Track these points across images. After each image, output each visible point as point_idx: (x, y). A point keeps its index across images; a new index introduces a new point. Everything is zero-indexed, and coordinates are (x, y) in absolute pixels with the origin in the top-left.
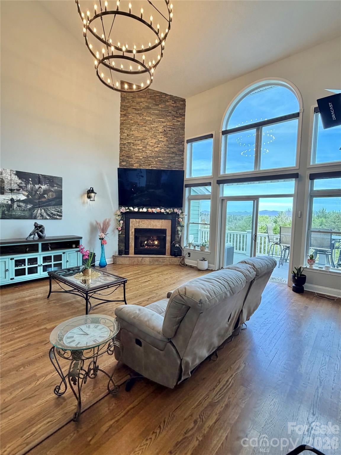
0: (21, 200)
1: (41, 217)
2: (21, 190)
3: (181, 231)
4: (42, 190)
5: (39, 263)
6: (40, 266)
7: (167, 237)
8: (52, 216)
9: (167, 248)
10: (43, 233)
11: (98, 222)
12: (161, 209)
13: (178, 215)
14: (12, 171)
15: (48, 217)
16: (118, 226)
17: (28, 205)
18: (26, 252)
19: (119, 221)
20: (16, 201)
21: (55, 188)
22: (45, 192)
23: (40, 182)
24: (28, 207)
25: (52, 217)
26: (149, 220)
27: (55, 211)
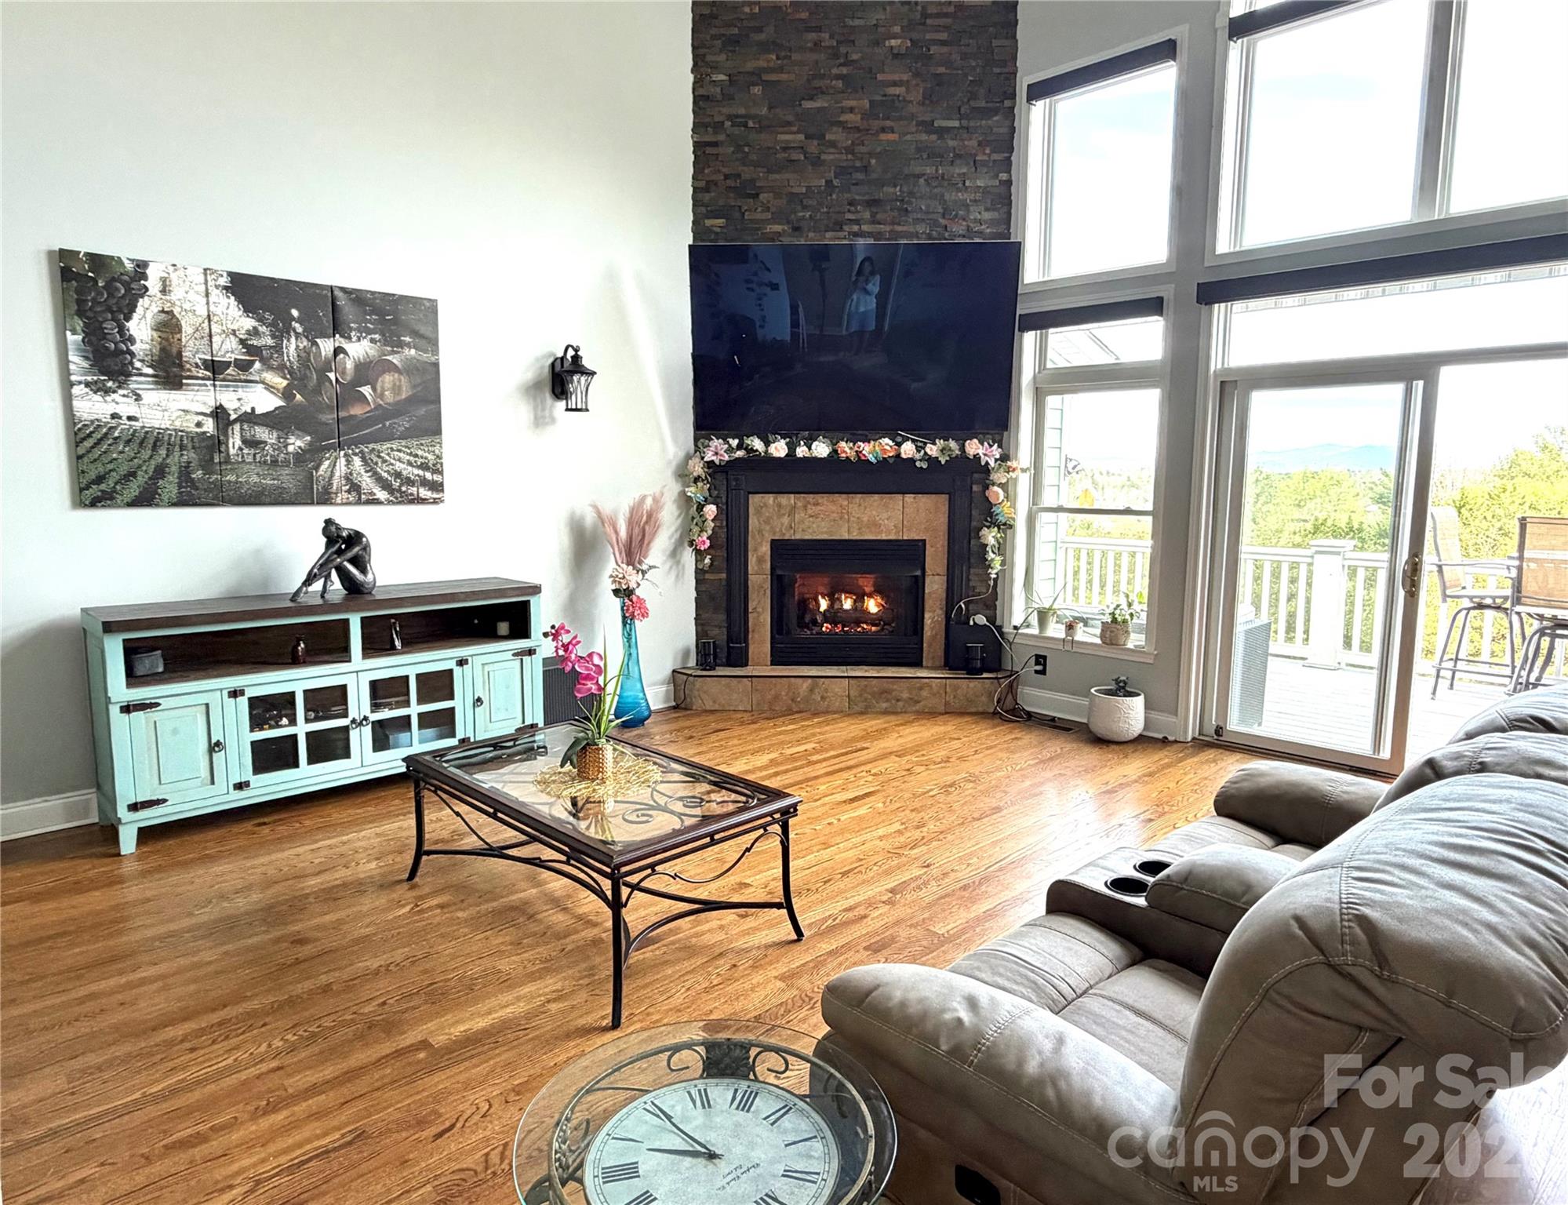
0: (258, 411)
1: (349, 492)
2: (257, 365)
3: (1001, 549)
4: (349, 365)
5: (353, 713)
6: (361, 724)
7: (928, 580)
8: (399, 490)
9: (928, 632)
10: (364, 571)
11: (607, 509)
12: (899, 445)
13: (986, 470)
14: (214, 272)
15: (382, 495)
16: (696, 529)
17: (292, 439)
18: (295, 661)
19: (700, 508)
20: (235, 421)
21: (406, 351)
22: (366, 371)
23: (337, 327)
24: (291, 449)
25: (401, 492)
26: (842, 500)
27: (410, 463)
